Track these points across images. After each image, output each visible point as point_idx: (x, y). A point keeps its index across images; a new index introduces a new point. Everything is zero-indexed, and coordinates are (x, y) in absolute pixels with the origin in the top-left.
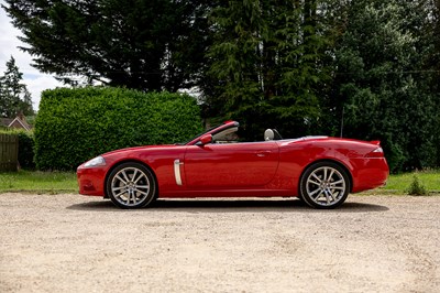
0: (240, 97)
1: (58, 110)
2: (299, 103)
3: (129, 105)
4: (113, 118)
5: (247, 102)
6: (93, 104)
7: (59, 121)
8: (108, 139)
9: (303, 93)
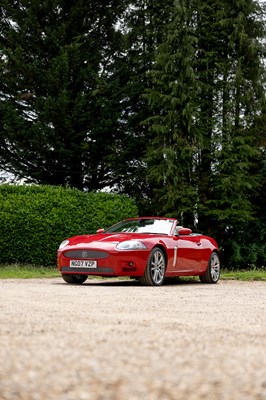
0: (179, 199)
1: (6, 205)
2: (235, 207)
3: (73, 202)
4: (60, 214)
5: (185, 204)
6: (39, 201)
7: (8, 216)
8: (54, 235)
9: (237, 197)
